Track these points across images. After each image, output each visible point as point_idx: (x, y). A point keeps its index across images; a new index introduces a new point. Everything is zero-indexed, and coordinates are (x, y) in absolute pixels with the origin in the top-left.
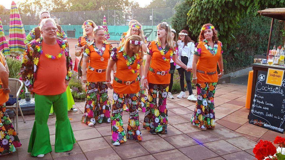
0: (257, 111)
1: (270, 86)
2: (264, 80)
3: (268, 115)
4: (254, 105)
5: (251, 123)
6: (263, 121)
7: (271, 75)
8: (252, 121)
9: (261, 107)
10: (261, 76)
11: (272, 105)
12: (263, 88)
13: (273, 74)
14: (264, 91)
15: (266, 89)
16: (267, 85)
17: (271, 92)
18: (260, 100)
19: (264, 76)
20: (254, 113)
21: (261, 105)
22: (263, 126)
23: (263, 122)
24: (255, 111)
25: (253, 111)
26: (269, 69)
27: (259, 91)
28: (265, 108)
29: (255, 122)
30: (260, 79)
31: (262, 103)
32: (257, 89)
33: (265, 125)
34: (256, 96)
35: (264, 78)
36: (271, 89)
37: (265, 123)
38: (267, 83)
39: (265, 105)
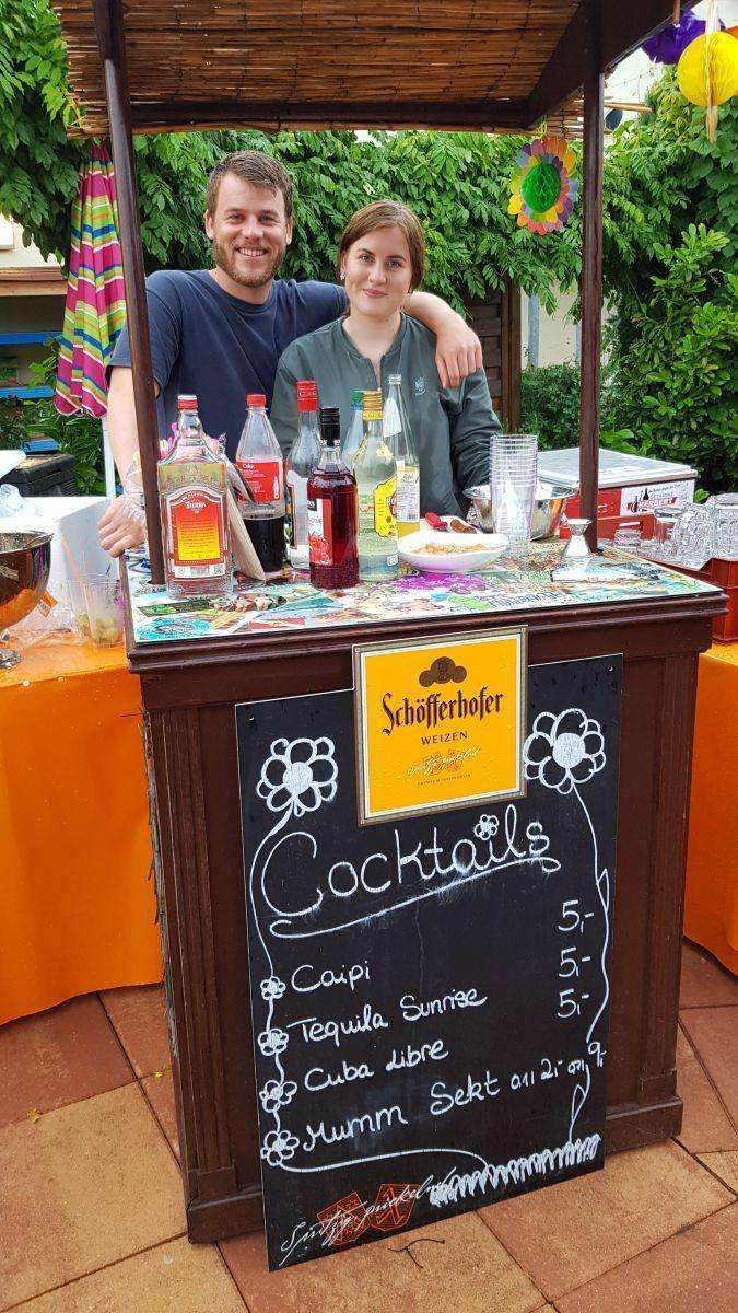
0: (336, 1122)
1: (415, 829)
3: (446, 1102)
4: (277, 1093)
5: (294, 1261)
6: (414, 1172)
7: (394, 718)
8: (300, 1233)
9: (363, 1072)
10: (285, 758)
11: (466, 999)
12: (343, 880)
13: (419, 694)
14: (363, 903)
15: (388, 870)
16: (381, 834)
17: (438, 880)
18: (339, 1005)
19: (323, 749)
20: (300, 1158)
21: (358, 1049)
23: (416, 1181)
24: (306, 1138)
25: (280, 1145)
26: (369, 662)
27: (298, 925)
28: (413, 1058)
30: (283, 796)
31: (371, 1021)
33: (441, 1194)
34: (273, 989)
35: (321, 771)
36: (428, 862)
37: (434, 1182)
38: (373, 809)
39: (402, 1035)
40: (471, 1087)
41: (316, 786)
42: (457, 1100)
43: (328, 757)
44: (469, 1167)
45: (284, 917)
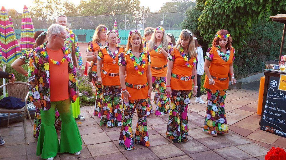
0: (269, 117)
1: (283, 92)
2: (276, 86)
3: (280, 122)
4: (265, 112)
5: (262, 130)
6: (275, 127)
7: (283, 81)
8: (263, 127)
9: (273, 114)
10: (273, 82)
11: (284, 111)
12: (275, 94)
13: (285, 80)
14: (276, 97)
15: (278, 95)
16: (279, 91)
17: (283, 98)
18: (272, 106)
19: (276, 82)
21: (273, 111)
22: (274, 133)
23: (275, 129)
24: (266, 118)
25: (264, 117)
26: (281, 75)
27: (271, 97)
28: (277, 115)
29: (267, 128)
30: (272, 85)
31: (274, 109)
32: (268, 95)
33: (277, 132)
34: (267, 102)
35: (276, 84)
36: (283, 95)
37: (277, 130)
38: (279, 89)
39: (277, 112)
40: (282, 121)
41: (275, 85)
42: (281, 122)
43: (276, 83)
44: (280, 131)
45: (270, 95)
